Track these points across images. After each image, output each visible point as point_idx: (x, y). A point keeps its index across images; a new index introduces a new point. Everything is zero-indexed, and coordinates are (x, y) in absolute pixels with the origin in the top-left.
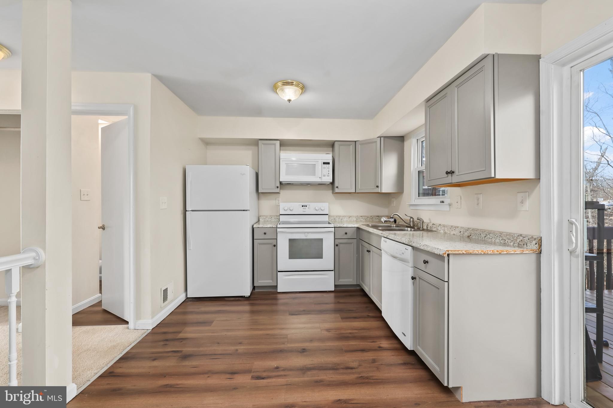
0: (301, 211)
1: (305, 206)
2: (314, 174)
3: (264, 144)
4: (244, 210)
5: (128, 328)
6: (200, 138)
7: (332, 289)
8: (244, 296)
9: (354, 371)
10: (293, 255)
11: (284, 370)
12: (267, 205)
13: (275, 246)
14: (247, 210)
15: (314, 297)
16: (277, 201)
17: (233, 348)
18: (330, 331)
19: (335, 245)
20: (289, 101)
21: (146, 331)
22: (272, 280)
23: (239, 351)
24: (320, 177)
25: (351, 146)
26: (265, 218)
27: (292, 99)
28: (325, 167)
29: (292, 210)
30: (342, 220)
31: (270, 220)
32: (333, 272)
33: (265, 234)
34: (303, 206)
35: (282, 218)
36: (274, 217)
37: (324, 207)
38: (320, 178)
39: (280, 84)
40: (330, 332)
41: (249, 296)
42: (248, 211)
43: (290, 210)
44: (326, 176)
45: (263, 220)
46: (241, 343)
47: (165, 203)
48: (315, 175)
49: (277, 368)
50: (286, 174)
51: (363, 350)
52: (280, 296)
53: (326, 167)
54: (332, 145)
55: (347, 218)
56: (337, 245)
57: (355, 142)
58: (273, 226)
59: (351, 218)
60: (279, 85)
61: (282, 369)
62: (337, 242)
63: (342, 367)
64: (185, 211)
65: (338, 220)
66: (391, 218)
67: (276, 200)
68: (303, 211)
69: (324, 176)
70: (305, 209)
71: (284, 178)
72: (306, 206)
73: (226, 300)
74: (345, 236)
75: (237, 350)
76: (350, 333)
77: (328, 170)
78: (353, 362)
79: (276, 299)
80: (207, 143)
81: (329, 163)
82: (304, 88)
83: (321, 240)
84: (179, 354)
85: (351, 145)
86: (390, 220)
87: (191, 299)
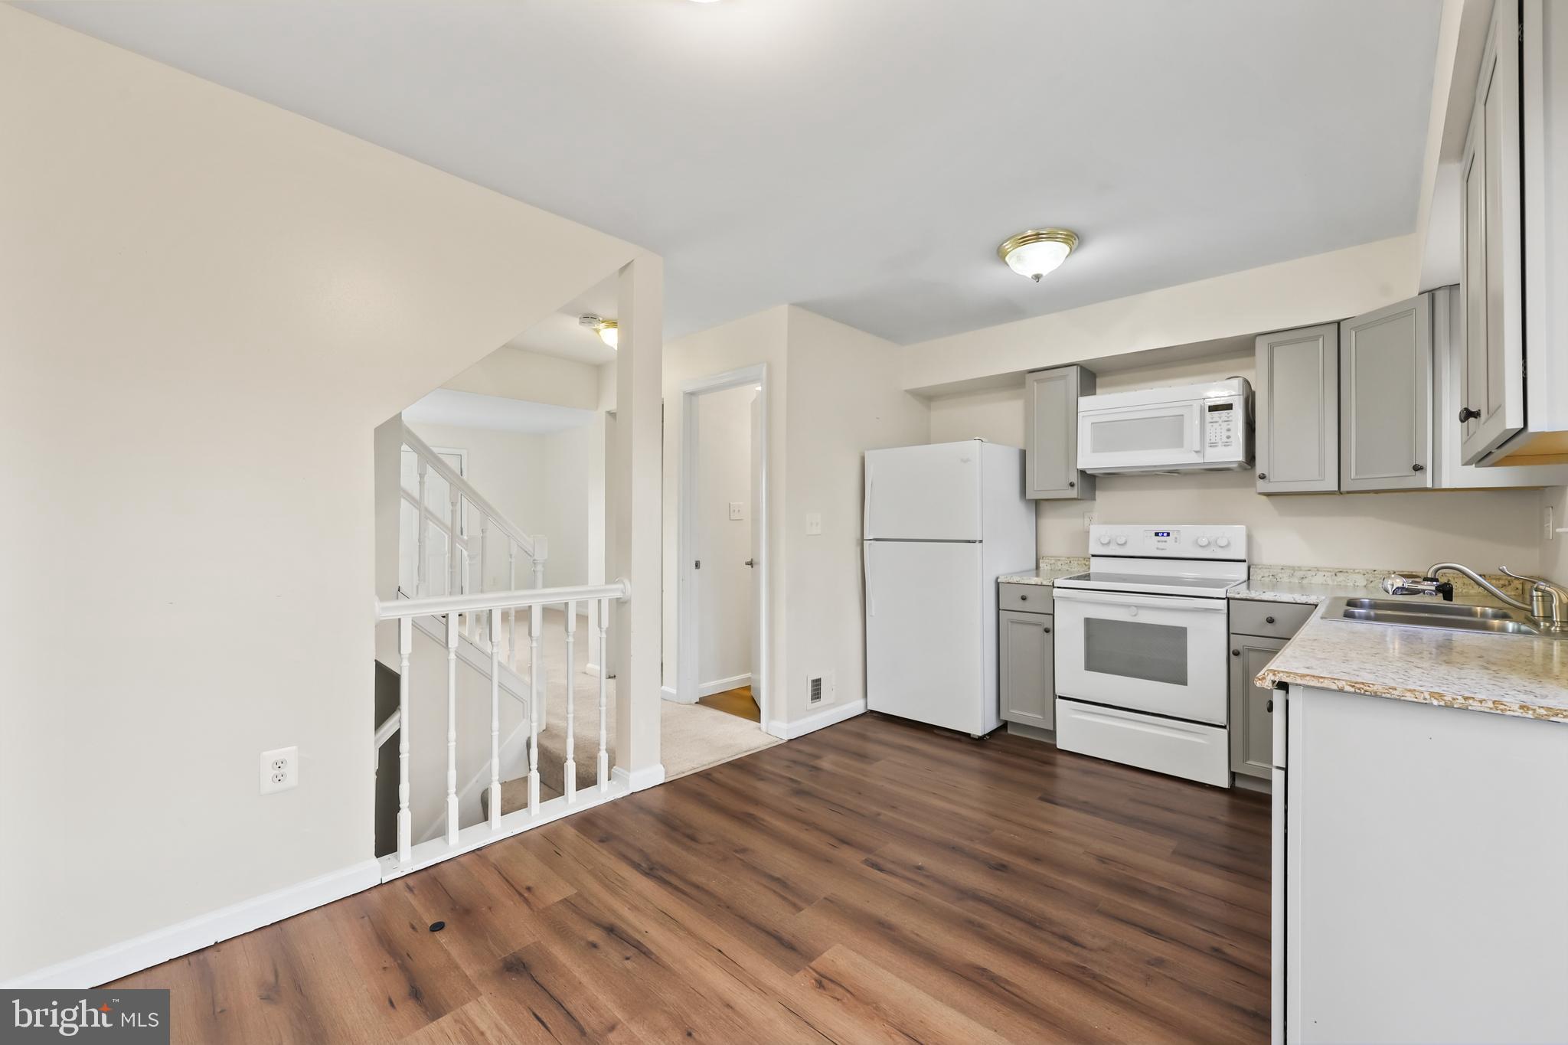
0: (1152, 547)
1: (1165, 534)
2: (1178, 441)
3: (1038, 381)
4: (969, 541)
5: (760, 729)
6: (906, 391)
7: (1224, 782)
8: (970, 734)
9: (1076, 950)
10: (1094, 662)
11: (927, 877)
12: (1058, 528)
13: (1047, 631)
14: (974, 542)
15: (1147, 786)
16: (1087, 521)
17: (875, 809)
18: (1104, 862)
19: (1231, 653)
20: (1037, 277)
21: (778, 739)
22: (1043, 713)
23: (881, 817)
24: (1198, 449)
25: (1321, 339)
26: (1053, 561)
27: (1045, 273)
28: (1217, 419)
29: (1125, 543)
30: (1305, 582)
31: (1066, 567)
32: (1225, 732)
33: (1024, 598)
34: (1157, 534)
35: (1097, 566)
36: (1076, 563)
37: (1232, 538)
38: (1197, 452)
39: (1007, 245)
40: (1103, 865)
41: (981, 738)
42: (977, 544)
43: (1119, 545)
44: (1220, 444)
45: (1049, 567)
46: (894, 807)
47: (817, 524)
48: (1181, 446)
49: (919, 868)
50: (1095, 451)
51: (1151, 932)
52: (1061, 759)
53: (1220, 418)
54: (1243, 347)
55: (1327, 574)
56: (1236, 654)
57: (1338, 323)
58: (1045, 583)
59: (1341, 578)
60: (1007, 247)
61: (928, 874)
62: (1238, 643)
63: (1055, 929)
64: (862, 539)
65: (1286, 580)
66: (1426, 579)
67: (1084, 517)
68: (1157, 549)
69: (1213, 445)
70: (1165, 542)
71: (1089, 459)
72: (1168, 534)
73: (935, 733)
74: (1269, 630)
75: (879, 814)
76: (1160, 888)
77: (1225, 426)
78: (1094, 937)
79: (1051, 763)
80: (928, 397)
81: (1229, 407)
82: (1074, 238)
83: (1180, 633)
84: (795, 786)
85: (1319, 336)
86: (1425, 587)
87: (876, 715)
